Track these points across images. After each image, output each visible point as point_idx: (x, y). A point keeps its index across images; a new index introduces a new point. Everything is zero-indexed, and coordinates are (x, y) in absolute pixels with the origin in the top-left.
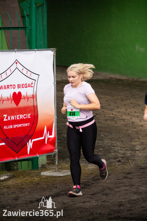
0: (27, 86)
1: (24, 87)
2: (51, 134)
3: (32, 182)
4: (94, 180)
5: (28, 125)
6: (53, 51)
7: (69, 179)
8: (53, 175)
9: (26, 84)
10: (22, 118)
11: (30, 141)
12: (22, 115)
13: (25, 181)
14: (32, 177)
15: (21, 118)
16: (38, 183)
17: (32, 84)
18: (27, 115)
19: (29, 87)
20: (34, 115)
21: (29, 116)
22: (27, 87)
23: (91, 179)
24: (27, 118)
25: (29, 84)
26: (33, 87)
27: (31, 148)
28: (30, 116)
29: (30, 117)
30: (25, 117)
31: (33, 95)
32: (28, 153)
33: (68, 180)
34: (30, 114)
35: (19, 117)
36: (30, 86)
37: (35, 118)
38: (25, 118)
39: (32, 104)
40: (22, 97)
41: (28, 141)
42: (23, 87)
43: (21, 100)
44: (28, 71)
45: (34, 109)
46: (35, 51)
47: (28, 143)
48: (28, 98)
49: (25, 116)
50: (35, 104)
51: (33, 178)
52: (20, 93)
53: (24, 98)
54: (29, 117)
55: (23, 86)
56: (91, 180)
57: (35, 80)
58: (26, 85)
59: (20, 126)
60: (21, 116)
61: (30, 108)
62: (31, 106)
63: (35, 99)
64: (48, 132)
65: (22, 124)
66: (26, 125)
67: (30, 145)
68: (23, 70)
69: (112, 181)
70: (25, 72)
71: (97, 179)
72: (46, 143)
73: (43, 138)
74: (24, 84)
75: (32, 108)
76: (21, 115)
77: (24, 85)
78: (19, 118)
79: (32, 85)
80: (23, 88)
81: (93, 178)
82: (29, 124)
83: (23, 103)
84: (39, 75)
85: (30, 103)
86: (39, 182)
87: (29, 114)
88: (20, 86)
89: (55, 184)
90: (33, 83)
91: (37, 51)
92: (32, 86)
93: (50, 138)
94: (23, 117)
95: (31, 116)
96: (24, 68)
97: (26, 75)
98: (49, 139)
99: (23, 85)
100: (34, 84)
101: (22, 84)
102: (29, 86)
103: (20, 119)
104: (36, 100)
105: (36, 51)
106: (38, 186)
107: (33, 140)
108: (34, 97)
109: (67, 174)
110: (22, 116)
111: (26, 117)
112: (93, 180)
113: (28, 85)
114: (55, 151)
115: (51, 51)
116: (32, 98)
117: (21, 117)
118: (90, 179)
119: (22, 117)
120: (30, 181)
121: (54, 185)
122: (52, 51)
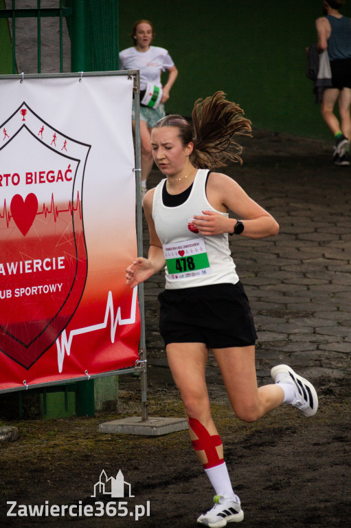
0: (53, 177)
1: (44, 182)
2: (126, 315)
3: (71, 452)
4: (248, 448)
5: (57, 288)
6: (133, 77)
7: (176, 444)
8: (133, 433)
9: (53, 172)
10: (40, 270)
11: (64, 333)
12: (40, 261)
13: (51, 450)
14: (72, 437)
15: (37, 268)
16: (87, 456)
17: (69, 173)
18: (54, 259)
19: (60, 180)
20: (74, 260)
21: (60, 263)
22: (53, 180)
23: (241, 443)
24: (54, 268)
25: (60, 172)
26: (71, 179)
27: (68, 354)
28: (62, 263)
29: (63, 267)
30: (47, 266)
31: (71, 204)
32: (60, 371)
33: (175, 446)
34: (63, 258)
35: (32, 265)
36: (62, 178)
37: (78, 268)
38: (50, 268)
39: (68, 229)
40: (40, 209)
41: (59, 336)
42: (42, 180)
43: (37, 217)
44: (57, 135)
45: (76, 243)
46: (78, 79)
47: (57, 341)
48: (57, 213)
49: (48, 264)
50: (78, 229)
51: (74, 441)
52: (32, 197)
53: (46, 211)
54: (61, 265)
55: (43, 177)
56: (238, 446)
57: (79, 161)
58: (51, 174)
59: (35, 291)
60: (37, 263)
61: (63, 240)
62: (66, 235)
63: (76, 213)
64: (119, 308)
65: (40, 287)
66: (53, 288)
67: (64, 345)
68: (41, 131)
69: (300, 450)
70: (48, 136)
71: (256, 445)
72: (113, 341)
73: (103, 326)
74: (44, 172)
75: (70, 241)
76: (35, 261)
77: (45, 175)
78: (32, 268)
79: (69, 175)
80: (41, 182)
81: (246, 440)
82: (60, 287)
83: (40, 227)
84: (90, 146)
85: (63, 226)
86: (91, 450)
87: (59, 258)
88: (33, 178)
89: (136, 458)
90: (73, 168)
91: (83, 76)
92: (68, 177)
93: (124, 326)
94: (42, 267)
95: (65, 263)
96: (46, 127)
97: (53, 146)
98: (120, 328)
99: (42, 175)
100: (74, 172)
101: (40, 173)
102: (58, 178)
103: (35, 270)
104: (82, 217)
105: (83, 79)
106: (87, 464)
107: (74, 333)
108: (75, 208)
109: (172, 430)
110: (40, 264)
111: (52, 267)
112: (244, 447)
113: (56, 175)
114: (139, 365)
115: (126, 77)
116: (69, 212)
117: (35, 266)
118: (237, 444)
119: (39, 266)
120: (65, 450)
121: (130, 459)
122: (130, 78)
